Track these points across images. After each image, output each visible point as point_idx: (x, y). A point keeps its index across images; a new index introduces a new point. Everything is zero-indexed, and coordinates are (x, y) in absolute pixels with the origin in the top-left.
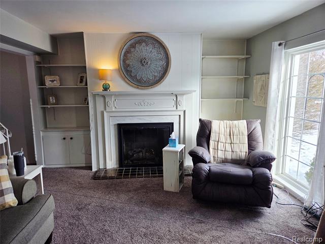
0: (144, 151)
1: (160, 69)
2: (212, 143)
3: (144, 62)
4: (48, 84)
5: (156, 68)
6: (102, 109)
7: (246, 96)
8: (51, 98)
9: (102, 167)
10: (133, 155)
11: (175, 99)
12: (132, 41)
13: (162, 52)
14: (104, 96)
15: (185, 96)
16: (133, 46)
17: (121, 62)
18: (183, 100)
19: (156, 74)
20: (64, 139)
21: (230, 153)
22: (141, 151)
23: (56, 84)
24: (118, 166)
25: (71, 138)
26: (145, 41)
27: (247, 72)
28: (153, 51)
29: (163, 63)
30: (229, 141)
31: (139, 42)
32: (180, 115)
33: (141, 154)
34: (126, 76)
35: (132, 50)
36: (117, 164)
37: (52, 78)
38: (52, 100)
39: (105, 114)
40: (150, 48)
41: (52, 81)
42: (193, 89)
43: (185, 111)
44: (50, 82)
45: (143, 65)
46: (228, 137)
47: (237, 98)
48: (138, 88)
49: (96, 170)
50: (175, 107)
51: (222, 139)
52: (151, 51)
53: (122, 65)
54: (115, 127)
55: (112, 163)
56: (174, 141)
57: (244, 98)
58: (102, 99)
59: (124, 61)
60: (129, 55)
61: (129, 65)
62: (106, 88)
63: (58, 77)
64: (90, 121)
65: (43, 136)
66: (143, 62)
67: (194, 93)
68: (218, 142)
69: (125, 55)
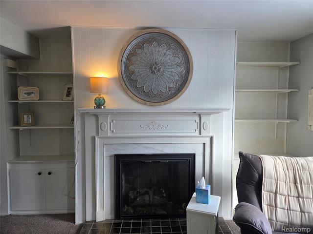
0: (151, 192)
1: (177, 78)
2: (265, 194)
3: (156, 68)
4: (22, 97)
5: (172, 77)
6: (94, 133)
7: (292, 115)
8: (25, 116)
9: (89, 218)
10: (136, 198)
11: (198, 121)
12: (139, 40)
13: (181, 55)
14: (96, 116)
15: (212, 117)
16: (140, 46)
17: (123, 68)
18: (208, 121)
19: (171, 85)
20: (40, 174)
21: (299, 214)
22: (147, 193)
23: (35, 98)
24: (113, 217)
25: (50, 173)
26: (154, 40)
28: (167, 53)
29: (181, 69)
30: (294, 193)
31: (149, 41)
32: (204, 144)
33: (147, 198)
34: (129, 87)
35: (139, 51)
36: (111, 214)
37: (29, 89)
38: (26, 119)
39: (97, 140)
40: (163, 49)
41: (29, 94)
42: (223, 106)
43: (211, 138)
44: (26, 95)
45: (153, 72)
46: (292, 186)
47: (278, 118)
48: (145, 104)
49: (81, 222)
50: (198, 131)
52: (165, 54)
53: (123, 73)
54: (110, 159)
55: (103, 212)
57: (288, 118)
58: (93, 119)
59: (127, 67)
60: (134, 58)
61: (133, 73)
62: (99, 104)
63: (37, 89)
64: (76, 151)
65: (10, 170)
66: (153, 68)
67: (225, 113)
68: (276, 193)
69: (128, 58)
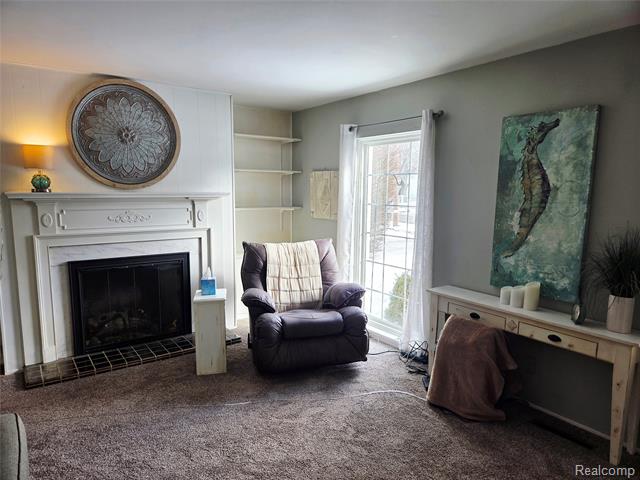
0: (125, 315)
1: (158, 151)
2: (269, 280)
3: (127, 135)
5: (152, 150)
6: (29, 232)
7: (297, 203)
9: (30, 361)
10: (101, 326)
11: (190, 209)
12: (98, 92)
13: (162, 120)
14: (32, 204)
15: (208, 204)
16: (100, 102)
17: (74, 132)
18: (205, 210)
19: (151, 161)
21: (298, 293)
22: (120, 316)
24: (71, 353)
26: (123, 95)
27: (296, 166)
28: (143, 115)
29: (165, 140)
30: (295, 275)
31: (114, 96)
32: (200, 239)
33: (120, 322)
34: (87, 161)
35: (99, 109)
36: (67, 350)
39: (37, 243)
40: (136, 110)
42: (221, 190)
43: (209, 231)
45: (123, 141)
46: (293, 268)
47: (283, 206)
48: (114, 187)
49: (15, 370)
50: (191, 223)
51: (285, 273)
52: (140, 116)
53: (76, 140)
54: (61, 270)
55: (55, 348)
56: (211, 283)
57: (294, 205)
58: (27, 211)
59: (81, 130)
60: (91, 119)
61: (91, 140)
62: (40, 186)
66: (123, 135)
67: (223, 198)
68: (279, 277)
69: (83, 117)
